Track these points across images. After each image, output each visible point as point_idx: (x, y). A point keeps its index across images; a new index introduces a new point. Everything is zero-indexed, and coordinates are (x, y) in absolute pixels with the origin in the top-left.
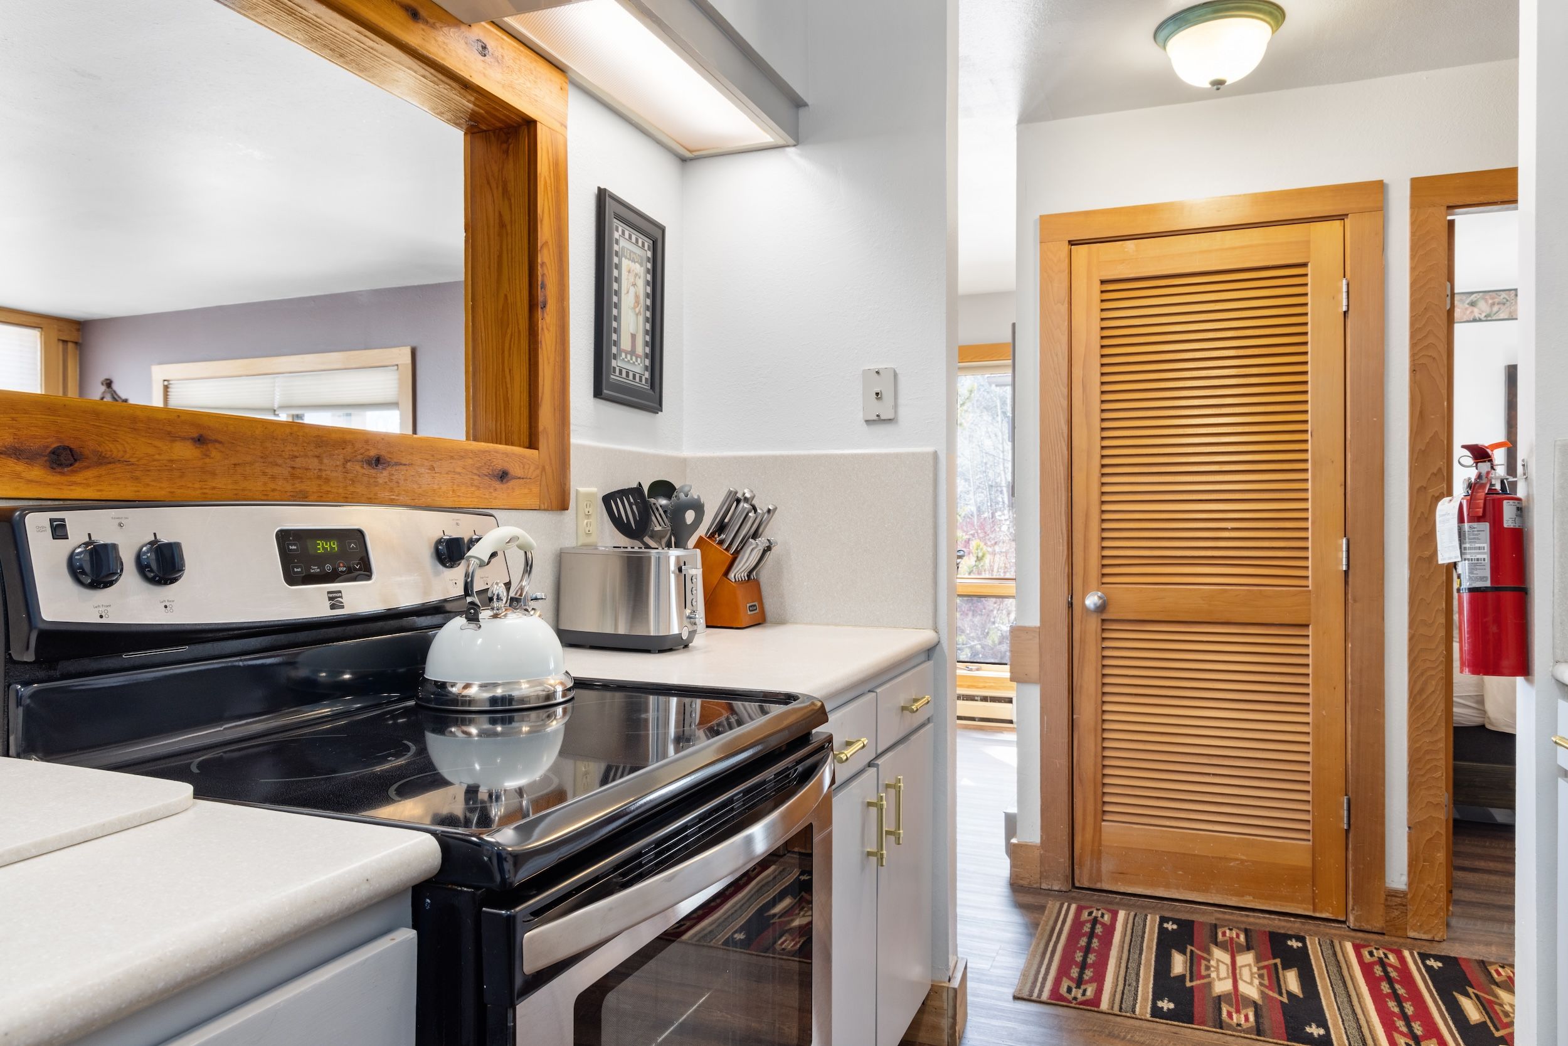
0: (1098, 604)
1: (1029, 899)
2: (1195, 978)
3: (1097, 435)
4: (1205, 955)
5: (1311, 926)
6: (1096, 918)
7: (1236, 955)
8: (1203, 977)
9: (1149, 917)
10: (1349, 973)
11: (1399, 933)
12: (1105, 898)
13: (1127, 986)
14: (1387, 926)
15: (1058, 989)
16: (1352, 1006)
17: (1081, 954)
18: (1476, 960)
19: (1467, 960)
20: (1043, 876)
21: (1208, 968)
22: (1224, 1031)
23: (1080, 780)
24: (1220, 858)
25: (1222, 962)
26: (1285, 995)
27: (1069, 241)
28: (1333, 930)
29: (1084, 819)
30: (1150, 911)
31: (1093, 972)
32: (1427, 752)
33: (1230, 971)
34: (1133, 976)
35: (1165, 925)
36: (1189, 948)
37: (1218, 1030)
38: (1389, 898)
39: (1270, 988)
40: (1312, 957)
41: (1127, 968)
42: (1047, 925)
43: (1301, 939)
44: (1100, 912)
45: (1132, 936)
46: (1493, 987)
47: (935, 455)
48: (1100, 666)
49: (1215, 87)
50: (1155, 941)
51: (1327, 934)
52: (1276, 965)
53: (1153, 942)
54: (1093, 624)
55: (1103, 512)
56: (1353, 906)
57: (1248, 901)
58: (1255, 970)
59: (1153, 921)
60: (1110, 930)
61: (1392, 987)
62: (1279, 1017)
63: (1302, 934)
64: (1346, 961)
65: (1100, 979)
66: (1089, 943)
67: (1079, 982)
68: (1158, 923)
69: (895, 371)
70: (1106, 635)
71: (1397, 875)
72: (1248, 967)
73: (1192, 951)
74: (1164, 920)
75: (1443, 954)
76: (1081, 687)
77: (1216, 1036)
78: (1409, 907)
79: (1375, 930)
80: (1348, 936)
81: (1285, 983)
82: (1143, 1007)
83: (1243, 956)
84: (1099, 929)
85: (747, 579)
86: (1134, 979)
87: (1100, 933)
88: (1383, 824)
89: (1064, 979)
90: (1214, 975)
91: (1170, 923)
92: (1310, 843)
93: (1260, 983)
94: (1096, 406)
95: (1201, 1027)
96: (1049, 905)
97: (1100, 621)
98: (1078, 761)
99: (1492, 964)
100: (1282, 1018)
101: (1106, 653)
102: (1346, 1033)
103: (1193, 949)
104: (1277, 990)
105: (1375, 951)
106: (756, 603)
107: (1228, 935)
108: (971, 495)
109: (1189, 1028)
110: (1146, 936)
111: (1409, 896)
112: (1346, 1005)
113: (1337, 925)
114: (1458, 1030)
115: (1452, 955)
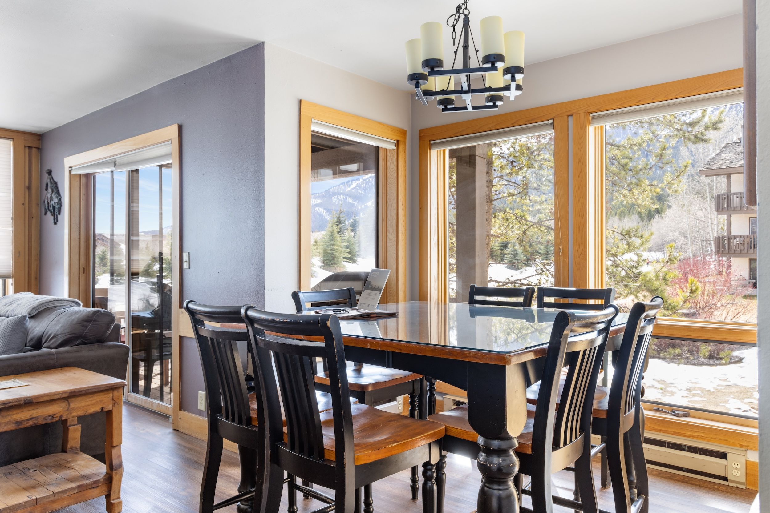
108: (689, 246)
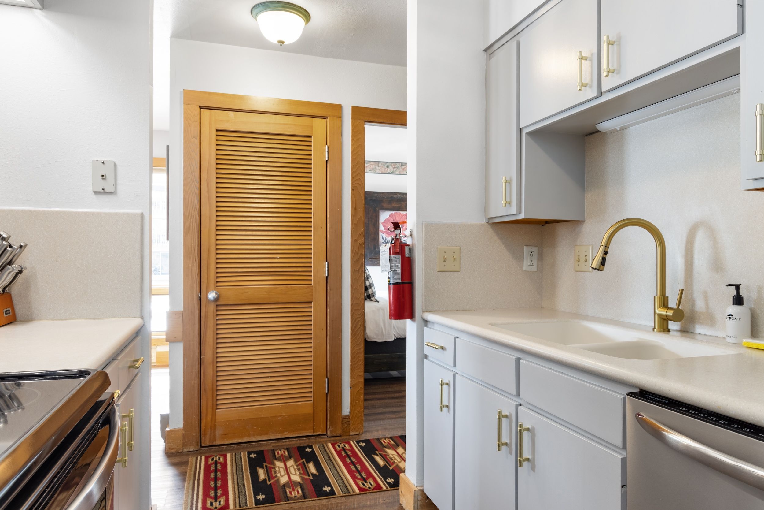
0: (215, 297)
1: (178, 460)
2: (271, 479)
3: (215, 209)
4: (272, 466)
5: (313, 440)
6: (216, 461)
7: (286, 462)
8: (275, 477)
9: (242, 454)
10: (333, 458)
11: (347, 434)
12: (218, 449)
13: (240, 493)
14: (342, 432)
15: (206, 506)
16: (338, 472)
17: (213, 482)
18: (376, 439)
19: (373, 439)
20: (184, 445)
21: (275, 472)
22: (290, 502)
23: (205, 390)
24: (274, 417)
25: (281, 468)
26: (311, 476)
27: (200, 106)
28: (321, 439)
29: (207, 410)
30: (242, 450)
31: (222, 490)
32: (357, 354)
33: (285, 471)
34: (242, 486)
35: (251, 456)
36: (265, 464)
37: (287, 502)
38: (343, 420)
39: (304, 474)
40: (317, 454)
41: (238, 483)
42: (191, 472)
43: (311, 447)
44: (217, 457)
45: (236, 466)
46: (384, 448)
47: (142, 215)
48: (215, 329)
49: (280, 44)
50: (248, 465)
51: (320, 441)
52: (303, 462)
53: (247, 466)
54: (212, 308)
55: (217, 249)
56: (329, 426)
57: (286, 435)
58: (295, 467)
59: (245, 455)
60: (225, 465)
61: (350, 459)
62: (311, 487)
63: (310, 444)
64: (330, 452)
65: (225, 493)
66: (216, 475)
67: (216, 498)
68: (247, 456)
69: (115, 163)
70: (218, 313)
71: (346, 410)
72: (292, 467)
73: (266, 466)
74: (249, 453)
75: (364, 439)
76: (205, 341)
77: (287, 505)
78: (351, 422)
79: (338, 435)
80: (328, 441)
81: (309, 470)
82: (251, 502)
83: (289, 462)
84: (219, 467)
85: (2, 293)
86: (243, 488)
87: (220, 469)
88: (341, 387)
89: (208, 499)
90: (279, 475)
91: (253, 454)
92: (312, 402)
93: (299, 473)
94: (214, 194)
95: (280, 503)
96: (190, 460)
97: (215, 306)
98: (204, 380)
99: (381, 439)
100: (313, 487)
101: (219, 322)
102: (339, 486)
103: (266, 464)
104: (307, 474)
105: (340, 445)
106: (10, 309)
107: (280, 453)
109: (274, 505)
110: (243, 464)
111: (350, 417)
112: (336, 473)
113: (323, 437)
114: (378, 471)
115: (367, 439)
